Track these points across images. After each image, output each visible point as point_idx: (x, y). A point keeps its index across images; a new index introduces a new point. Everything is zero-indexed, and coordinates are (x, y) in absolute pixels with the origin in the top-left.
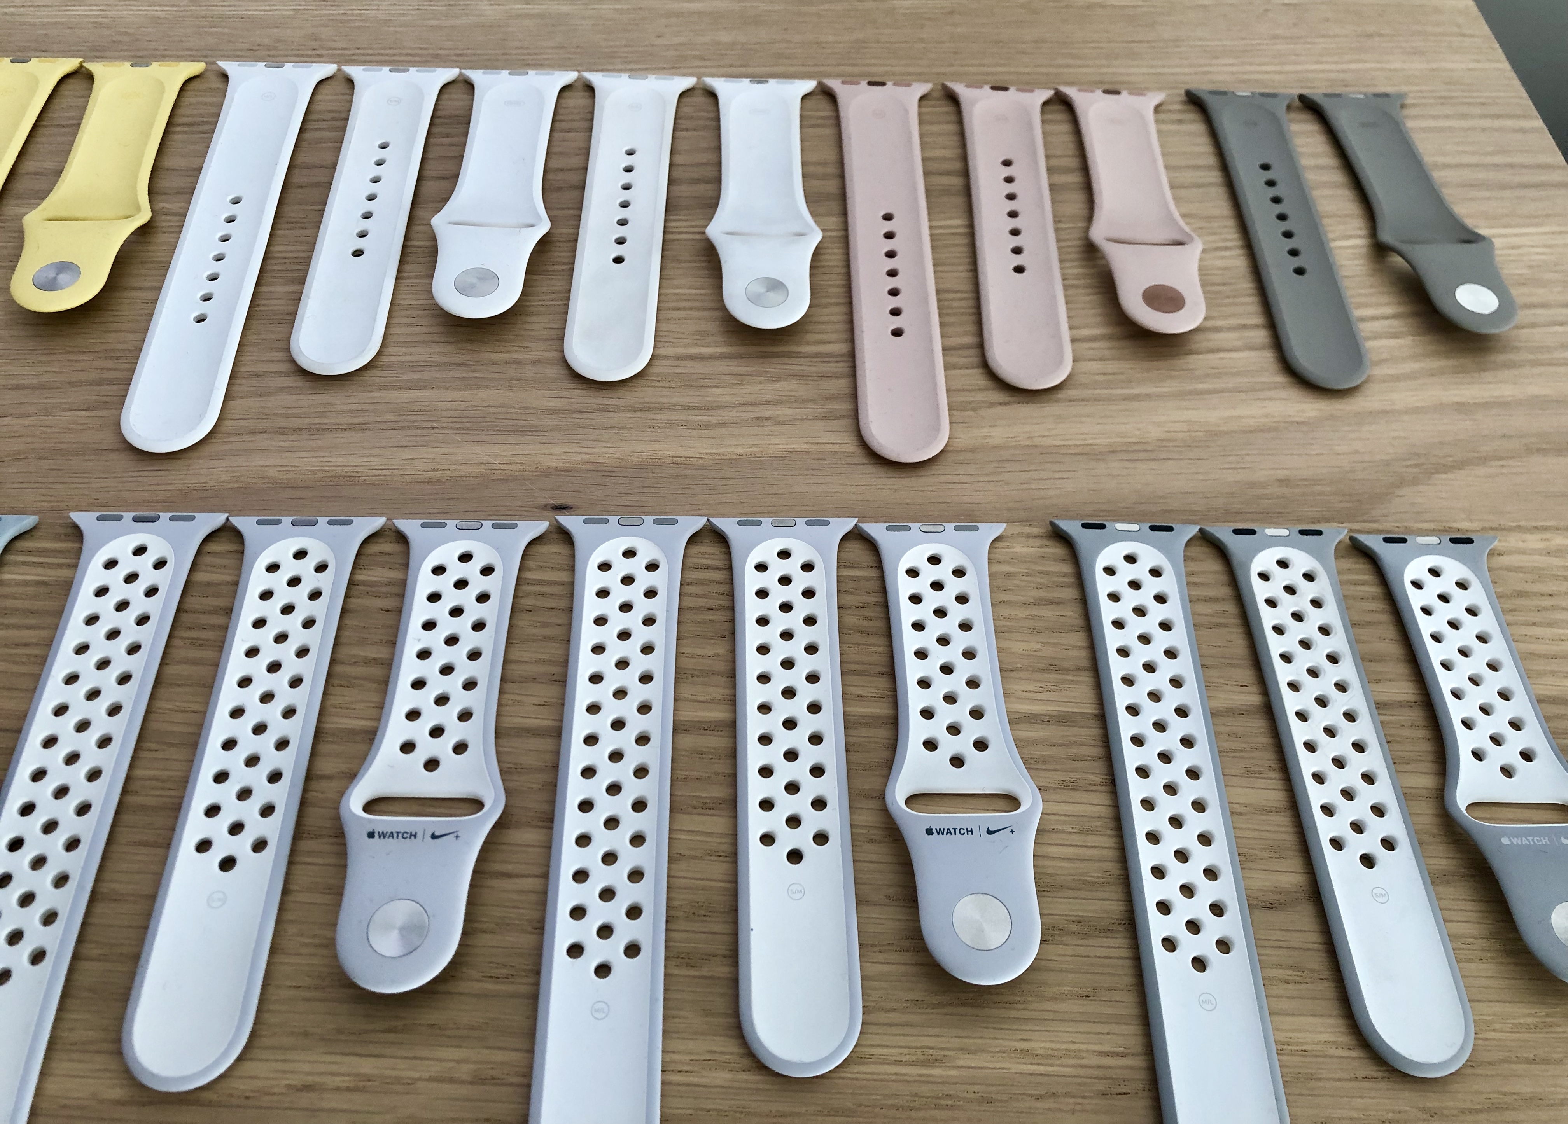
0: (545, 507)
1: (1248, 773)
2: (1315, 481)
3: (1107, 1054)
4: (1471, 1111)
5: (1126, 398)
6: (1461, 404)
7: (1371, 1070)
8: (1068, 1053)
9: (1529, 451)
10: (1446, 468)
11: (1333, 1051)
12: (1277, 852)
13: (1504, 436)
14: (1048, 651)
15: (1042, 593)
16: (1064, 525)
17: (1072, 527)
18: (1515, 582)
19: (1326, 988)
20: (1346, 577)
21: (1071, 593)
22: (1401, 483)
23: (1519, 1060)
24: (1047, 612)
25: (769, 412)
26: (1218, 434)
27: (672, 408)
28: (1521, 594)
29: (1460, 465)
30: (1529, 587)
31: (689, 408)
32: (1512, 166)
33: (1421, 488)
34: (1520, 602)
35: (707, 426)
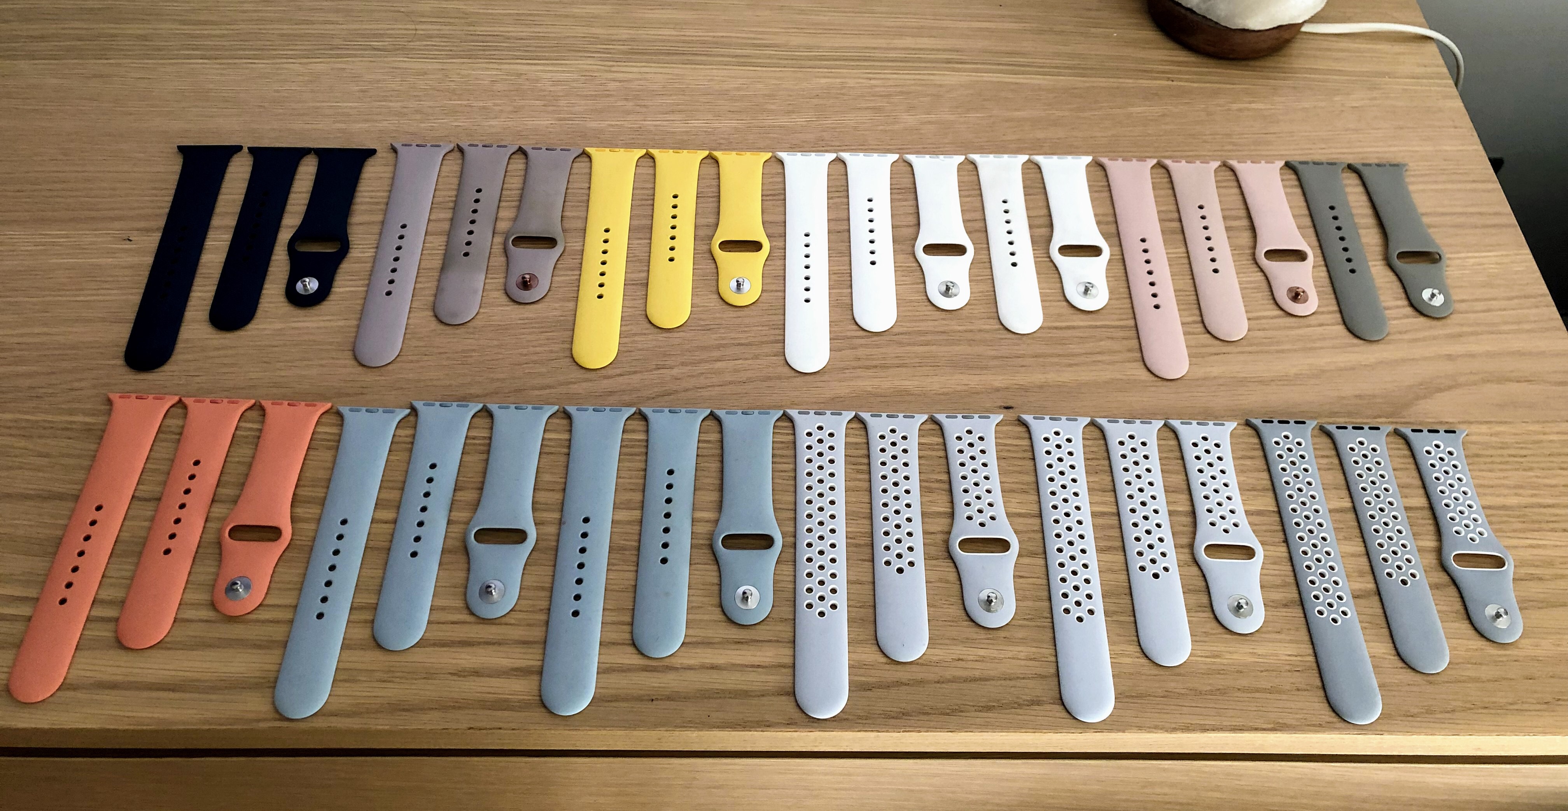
0: (1000, 407)
1: (1345, 539)
2: (1374, 396)
3: (1289, 655)
4: (1447, 682)
5: (1278, 352)
6: (1450, 355)
7: (1401, 665)
8: (1272, 655)
9: (1486, 381)
10: (1440, 390)
11: (1386, 656)
12: (1361, 574)
13: (1471, 373)
14: (1250, 481)
15: (1244, 453)
16: (1254, 421)
17: (1257, 422)
18: (1474, 449)
19: (1385, 631)
20: (1390, 446)
21: (1259, 453)
22: (1418, 398)
23: (1469, 663)
24: (1248, 462)
25: (1099, 358)
26: (1323, 371)
27: (1051, 356)
28: (1477, 456)
29: (1450, 388)
30: (1481, 452)
31: (1059, 355)
32: (1480, 214)
33: (1428, 400)
34: (1476, 459)
35: (1070, 365)
